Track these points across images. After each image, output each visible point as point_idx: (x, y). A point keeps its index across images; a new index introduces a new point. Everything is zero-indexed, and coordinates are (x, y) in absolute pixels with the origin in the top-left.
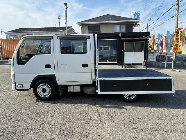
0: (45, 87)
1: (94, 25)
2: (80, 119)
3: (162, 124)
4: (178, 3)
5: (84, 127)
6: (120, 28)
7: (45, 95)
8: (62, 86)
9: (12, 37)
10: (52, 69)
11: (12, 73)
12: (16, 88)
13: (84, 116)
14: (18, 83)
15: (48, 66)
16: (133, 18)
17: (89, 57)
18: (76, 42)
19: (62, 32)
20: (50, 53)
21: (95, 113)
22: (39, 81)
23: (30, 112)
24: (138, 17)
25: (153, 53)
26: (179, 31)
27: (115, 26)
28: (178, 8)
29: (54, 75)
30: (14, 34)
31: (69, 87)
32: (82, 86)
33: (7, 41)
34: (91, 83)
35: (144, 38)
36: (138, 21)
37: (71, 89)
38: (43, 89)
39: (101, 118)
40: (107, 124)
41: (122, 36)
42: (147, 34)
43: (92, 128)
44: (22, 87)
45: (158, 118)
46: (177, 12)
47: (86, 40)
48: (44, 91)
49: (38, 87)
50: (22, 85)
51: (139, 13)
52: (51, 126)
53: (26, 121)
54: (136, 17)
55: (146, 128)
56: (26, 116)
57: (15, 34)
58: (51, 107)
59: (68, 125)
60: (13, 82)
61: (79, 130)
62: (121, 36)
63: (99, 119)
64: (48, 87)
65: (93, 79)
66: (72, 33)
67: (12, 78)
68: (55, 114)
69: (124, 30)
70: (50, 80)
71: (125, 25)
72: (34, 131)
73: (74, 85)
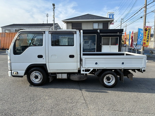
0: (37, 74)
1: (76, 23)
2: (68, 102)
3: (138, 106)
4: (146, 6)
5: (72, 109)
6: (98, 25)
7: (37, 81)
8: (52, 74)
9: (7, 31)
10: (43, 59)
11: (9, 62)
12: (12, 75)
13: (71, 99)
14: (14, 70)
15: (40, 56)
16: (108, 17)
17: (75, 50)
18: (62, 36)
19: (50, 28)
20: (42, 45)
21: (80, 97)
22: (32, 69)
23: (24, 96)
24: (113, 17)
25: (125, 46)
26: (148, 29)
27: (94, 24)
28: (146, 10)
29: (46, 64)
30: (8, 29)
31: (58, 75)
32: (69, 74)
33: (3, 34)
34: (77, 71)
35: (118, 34)
36: (113, 20)
37: (59, 76)
38: (35, 76)
39: (86, 101)
40: (91, 107)
41: (101, 32)
42: (121, 31)
43: (79, 110)
44: (18, 74)
45: (134, 101)
46: (145, 13)
47: (73, 35)
48: (36, 77)
49: (31, 74)
50: (18, 72)
51: (113, 13)
52: (43, 108)
53: (22, 103)
54: (111, 17)
55: (124, 110)
56: (21, 99)
57: (10, 29)
58: (43, 92)
59: (58, 107)
60: (9, 69)
61: (68, 112)
62: (99, 32)
63: (84, 102)
64: (40, 74)
65: (79, 68)
66: (58, 29)
67: (9, 66)
68: (47, 98)
69: (101, 27)
70: (42, 68)
71: (102, 23)
72: (29, 112)
73: (62, 73)
